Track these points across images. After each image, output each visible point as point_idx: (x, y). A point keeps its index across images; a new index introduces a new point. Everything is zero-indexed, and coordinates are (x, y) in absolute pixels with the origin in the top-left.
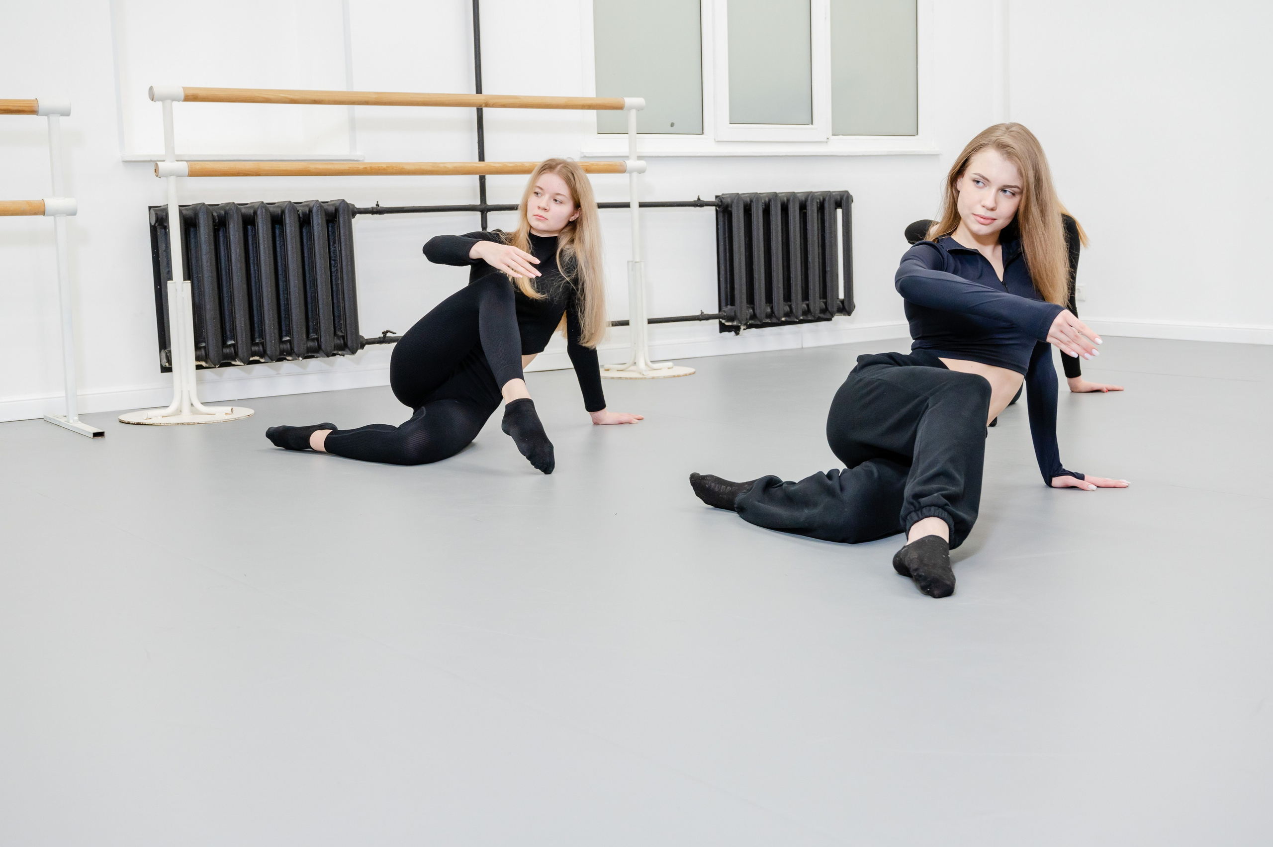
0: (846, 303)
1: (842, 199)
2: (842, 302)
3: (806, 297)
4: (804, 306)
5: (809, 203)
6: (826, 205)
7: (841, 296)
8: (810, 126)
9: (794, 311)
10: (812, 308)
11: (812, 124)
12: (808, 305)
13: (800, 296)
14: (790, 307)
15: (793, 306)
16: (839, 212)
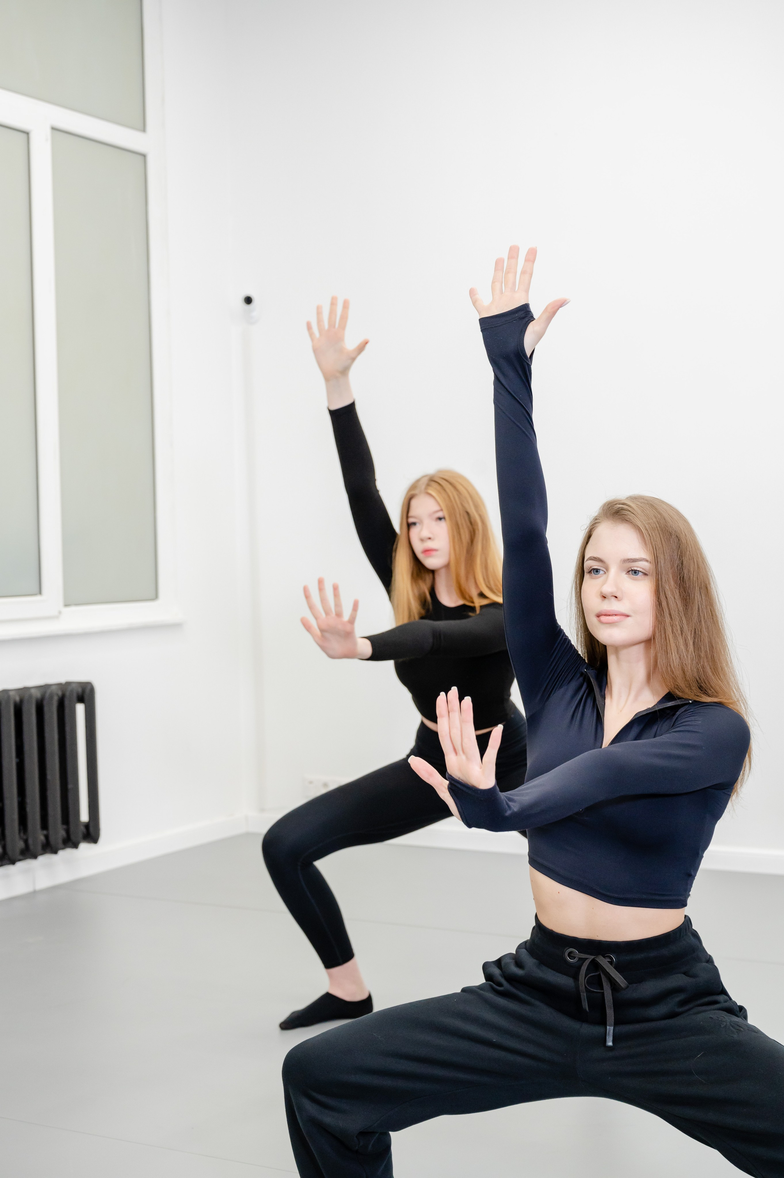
0: (91, 829)
1: (84, 691)
2: (87, 826)
3: (45, 825)
4: (42, 838)
5: (45, 703)
6: (67, 703)
7: (84, 816)
8: (38, 598)
9: (31, 847)
10: (52, 839)
11: (40, 592)
12: (47, 837)
13: (38, 826)
14: (26, 841)
15: (30, 841)
16: (80, 709)
